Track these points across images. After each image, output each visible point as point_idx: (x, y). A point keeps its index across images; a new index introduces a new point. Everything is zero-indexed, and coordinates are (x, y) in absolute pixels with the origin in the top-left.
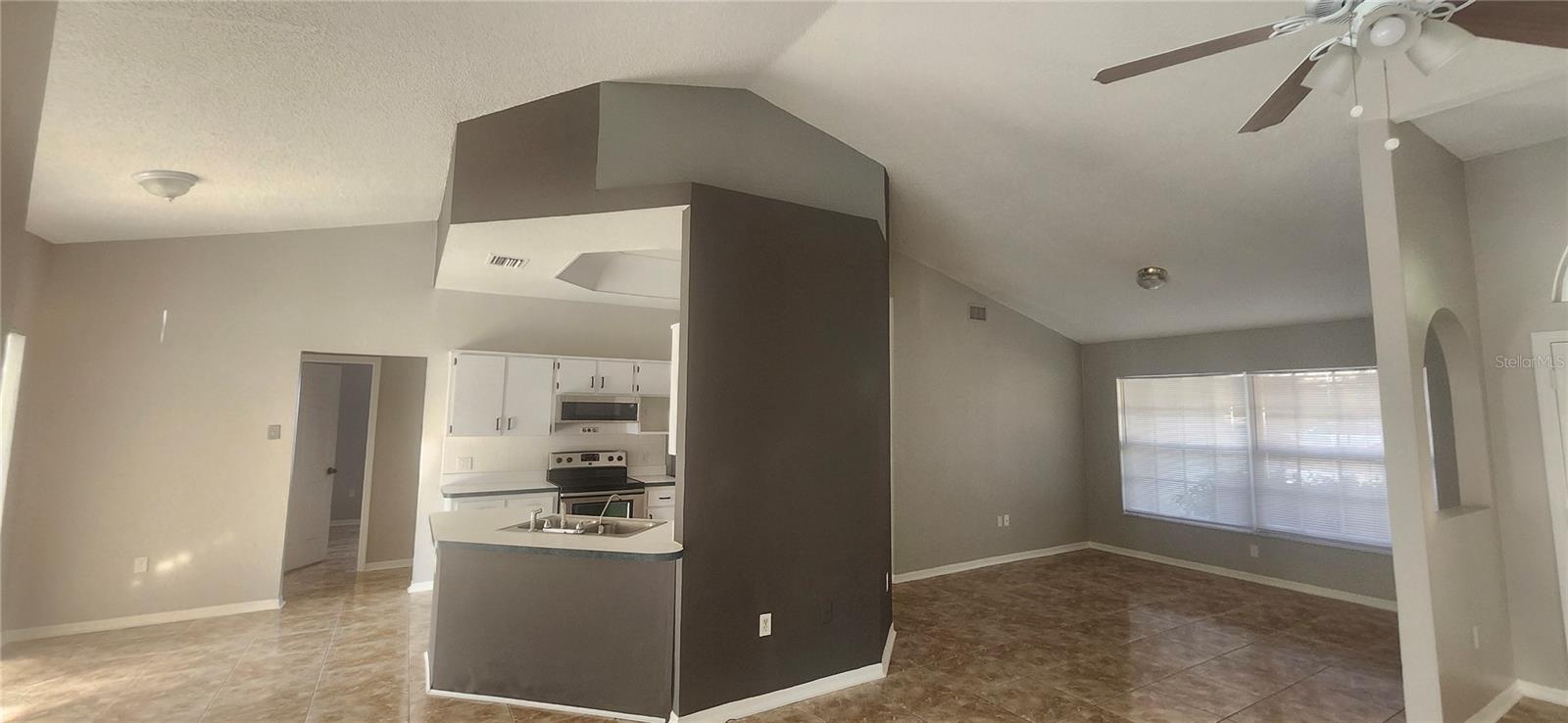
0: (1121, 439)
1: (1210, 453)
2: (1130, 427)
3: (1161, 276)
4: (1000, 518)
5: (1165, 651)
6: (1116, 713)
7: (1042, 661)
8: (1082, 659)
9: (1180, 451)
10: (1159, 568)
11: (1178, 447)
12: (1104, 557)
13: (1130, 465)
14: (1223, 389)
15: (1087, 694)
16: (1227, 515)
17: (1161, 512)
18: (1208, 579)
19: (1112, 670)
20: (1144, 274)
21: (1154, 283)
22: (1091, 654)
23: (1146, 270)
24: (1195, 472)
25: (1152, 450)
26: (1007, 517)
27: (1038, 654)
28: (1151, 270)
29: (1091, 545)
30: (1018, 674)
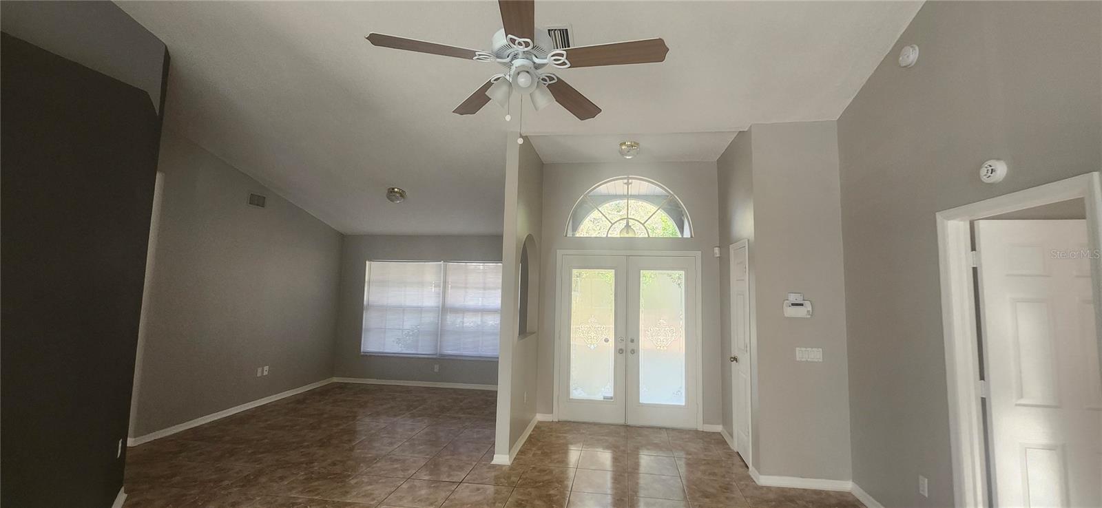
0: (365, 303)
1: (420, 310)
2: (372, 295)
3: (402, 194)
4: (260, 370)
5: (376, 444)
6: (336, 500)
7: (282, 478)
8: (316, 467)
9: (402, 310)
10: (381, 388)
11: (401, 307)
12: (342, 387)
13: (370, 320)
14: (429, 271)
15: (316, 493)
16: (424, 348)
17: (386, 351)
18: (408, 390)
19: (338, 469)
20: (391, 191)
21: (397, 199)
22: (324, 461)
23: (393, 189)
24: (409, 323)
25: (384, 309)
26: (266, 368)
27: (280, 473)
28: (396, 190)
29: (335, 380)
30: (258, 496)
